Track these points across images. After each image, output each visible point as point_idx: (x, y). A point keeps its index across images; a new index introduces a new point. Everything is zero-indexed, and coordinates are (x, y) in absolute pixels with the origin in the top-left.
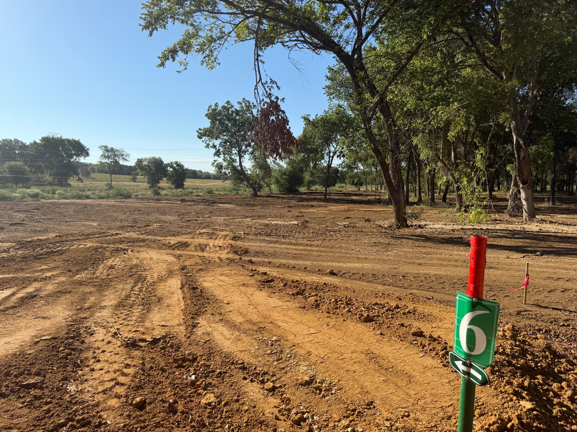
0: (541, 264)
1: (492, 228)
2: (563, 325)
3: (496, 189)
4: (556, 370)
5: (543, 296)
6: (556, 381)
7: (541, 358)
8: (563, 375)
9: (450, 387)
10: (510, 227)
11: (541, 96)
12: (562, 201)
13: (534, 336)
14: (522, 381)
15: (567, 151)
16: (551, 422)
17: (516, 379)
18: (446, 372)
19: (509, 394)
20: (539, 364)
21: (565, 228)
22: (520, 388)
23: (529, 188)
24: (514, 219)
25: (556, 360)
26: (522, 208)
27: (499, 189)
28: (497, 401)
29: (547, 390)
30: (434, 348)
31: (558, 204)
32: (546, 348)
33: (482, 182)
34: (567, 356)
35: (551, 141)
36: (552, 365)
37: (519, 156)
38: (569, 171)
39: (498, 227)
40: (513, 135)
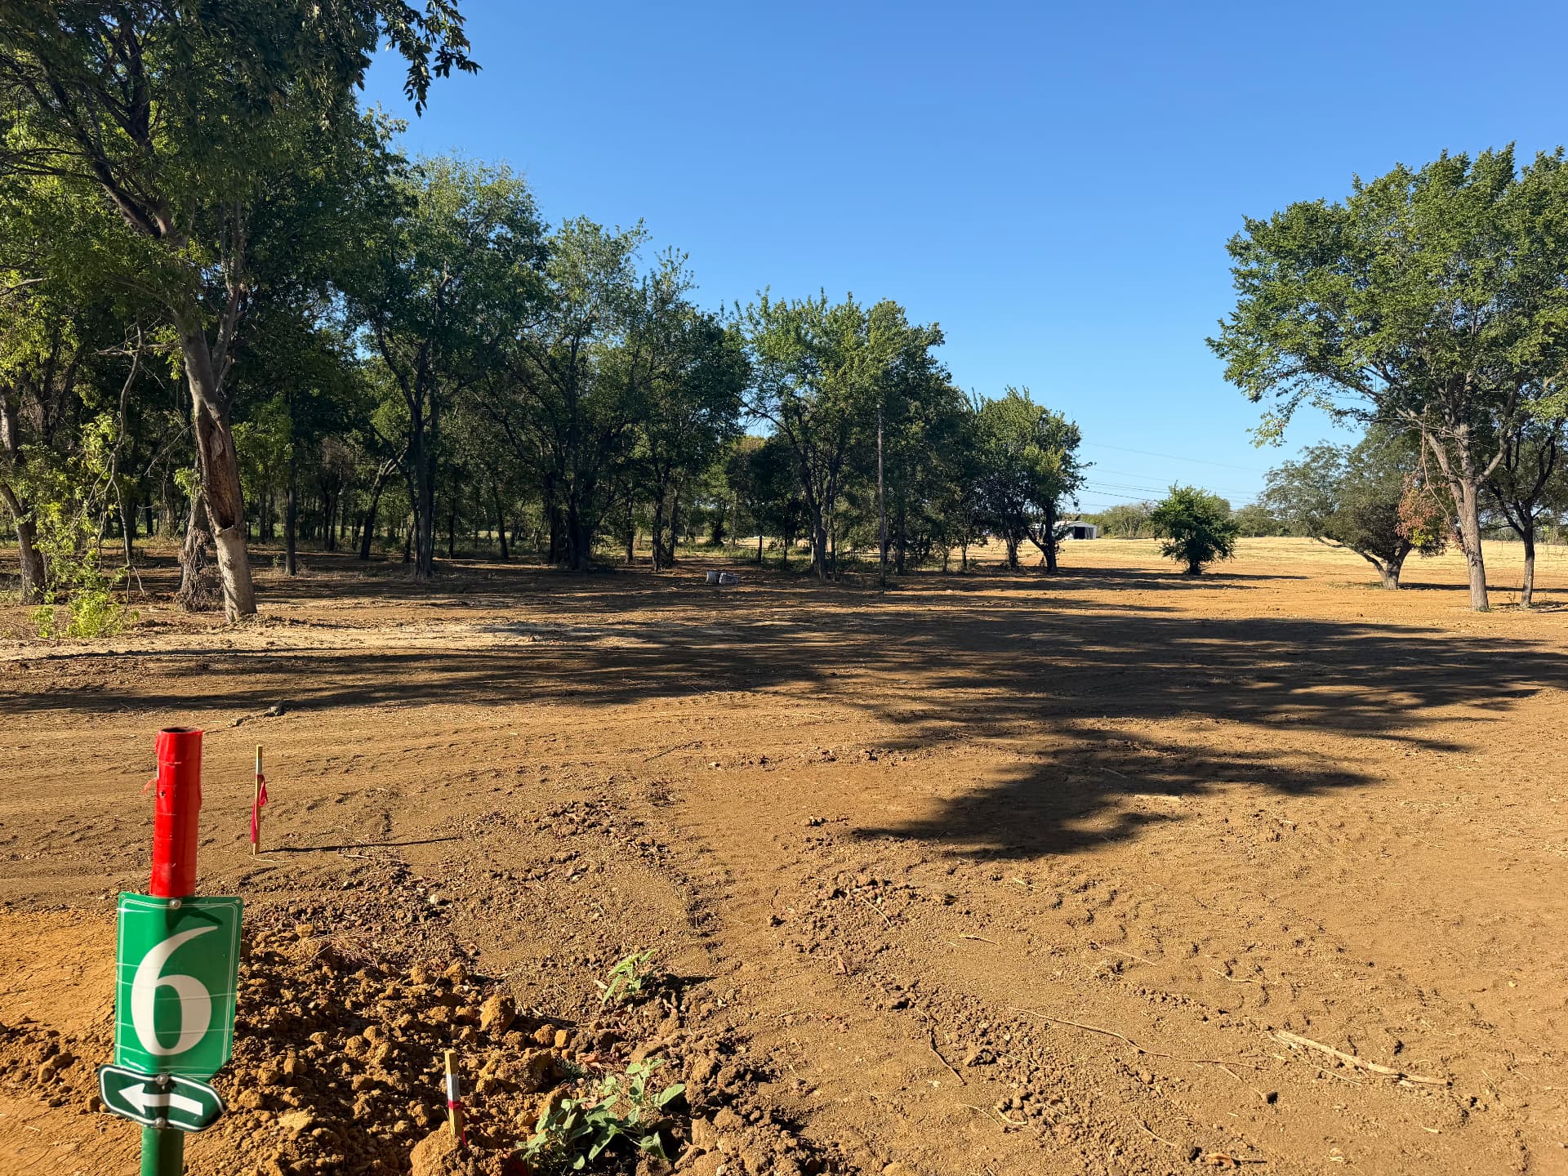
0: (285, 737)
1: (142, 649)
2: (350, 886)
3: (142, 530)
4: (348, 1005)
5: (297, 821)
6: (351, 1030)
7: (313, 987)
8: (363, 1012)
9: (82, 1162)
10: (194, 641)
11: (255, 296)
12: (315, 564)
13: (288, 934)
14: (279, 1063)
15: (319, 441)
16: (353, 1138)
17: (263, 1065)
18: (65, 1121)
19: (249, 1111)
20: (311, 1005)
21: (327, 636)
22: (275, 1084)
23: (237, 537)
24: (200, 618)
25: (345, 980)
26: (218, 585)
27: (150, 530)
28: (222, 1144)
29: (337, 1062)
30: (14, 1062)
31: (303, 573)
32: (322, 956)
33: (108, 516)
34: (367, 960)
35: (284, 416)
36: (337, 994)
37: (208, 449)
38: (325, 489)
39: (160, 644)
40: (192, 390)
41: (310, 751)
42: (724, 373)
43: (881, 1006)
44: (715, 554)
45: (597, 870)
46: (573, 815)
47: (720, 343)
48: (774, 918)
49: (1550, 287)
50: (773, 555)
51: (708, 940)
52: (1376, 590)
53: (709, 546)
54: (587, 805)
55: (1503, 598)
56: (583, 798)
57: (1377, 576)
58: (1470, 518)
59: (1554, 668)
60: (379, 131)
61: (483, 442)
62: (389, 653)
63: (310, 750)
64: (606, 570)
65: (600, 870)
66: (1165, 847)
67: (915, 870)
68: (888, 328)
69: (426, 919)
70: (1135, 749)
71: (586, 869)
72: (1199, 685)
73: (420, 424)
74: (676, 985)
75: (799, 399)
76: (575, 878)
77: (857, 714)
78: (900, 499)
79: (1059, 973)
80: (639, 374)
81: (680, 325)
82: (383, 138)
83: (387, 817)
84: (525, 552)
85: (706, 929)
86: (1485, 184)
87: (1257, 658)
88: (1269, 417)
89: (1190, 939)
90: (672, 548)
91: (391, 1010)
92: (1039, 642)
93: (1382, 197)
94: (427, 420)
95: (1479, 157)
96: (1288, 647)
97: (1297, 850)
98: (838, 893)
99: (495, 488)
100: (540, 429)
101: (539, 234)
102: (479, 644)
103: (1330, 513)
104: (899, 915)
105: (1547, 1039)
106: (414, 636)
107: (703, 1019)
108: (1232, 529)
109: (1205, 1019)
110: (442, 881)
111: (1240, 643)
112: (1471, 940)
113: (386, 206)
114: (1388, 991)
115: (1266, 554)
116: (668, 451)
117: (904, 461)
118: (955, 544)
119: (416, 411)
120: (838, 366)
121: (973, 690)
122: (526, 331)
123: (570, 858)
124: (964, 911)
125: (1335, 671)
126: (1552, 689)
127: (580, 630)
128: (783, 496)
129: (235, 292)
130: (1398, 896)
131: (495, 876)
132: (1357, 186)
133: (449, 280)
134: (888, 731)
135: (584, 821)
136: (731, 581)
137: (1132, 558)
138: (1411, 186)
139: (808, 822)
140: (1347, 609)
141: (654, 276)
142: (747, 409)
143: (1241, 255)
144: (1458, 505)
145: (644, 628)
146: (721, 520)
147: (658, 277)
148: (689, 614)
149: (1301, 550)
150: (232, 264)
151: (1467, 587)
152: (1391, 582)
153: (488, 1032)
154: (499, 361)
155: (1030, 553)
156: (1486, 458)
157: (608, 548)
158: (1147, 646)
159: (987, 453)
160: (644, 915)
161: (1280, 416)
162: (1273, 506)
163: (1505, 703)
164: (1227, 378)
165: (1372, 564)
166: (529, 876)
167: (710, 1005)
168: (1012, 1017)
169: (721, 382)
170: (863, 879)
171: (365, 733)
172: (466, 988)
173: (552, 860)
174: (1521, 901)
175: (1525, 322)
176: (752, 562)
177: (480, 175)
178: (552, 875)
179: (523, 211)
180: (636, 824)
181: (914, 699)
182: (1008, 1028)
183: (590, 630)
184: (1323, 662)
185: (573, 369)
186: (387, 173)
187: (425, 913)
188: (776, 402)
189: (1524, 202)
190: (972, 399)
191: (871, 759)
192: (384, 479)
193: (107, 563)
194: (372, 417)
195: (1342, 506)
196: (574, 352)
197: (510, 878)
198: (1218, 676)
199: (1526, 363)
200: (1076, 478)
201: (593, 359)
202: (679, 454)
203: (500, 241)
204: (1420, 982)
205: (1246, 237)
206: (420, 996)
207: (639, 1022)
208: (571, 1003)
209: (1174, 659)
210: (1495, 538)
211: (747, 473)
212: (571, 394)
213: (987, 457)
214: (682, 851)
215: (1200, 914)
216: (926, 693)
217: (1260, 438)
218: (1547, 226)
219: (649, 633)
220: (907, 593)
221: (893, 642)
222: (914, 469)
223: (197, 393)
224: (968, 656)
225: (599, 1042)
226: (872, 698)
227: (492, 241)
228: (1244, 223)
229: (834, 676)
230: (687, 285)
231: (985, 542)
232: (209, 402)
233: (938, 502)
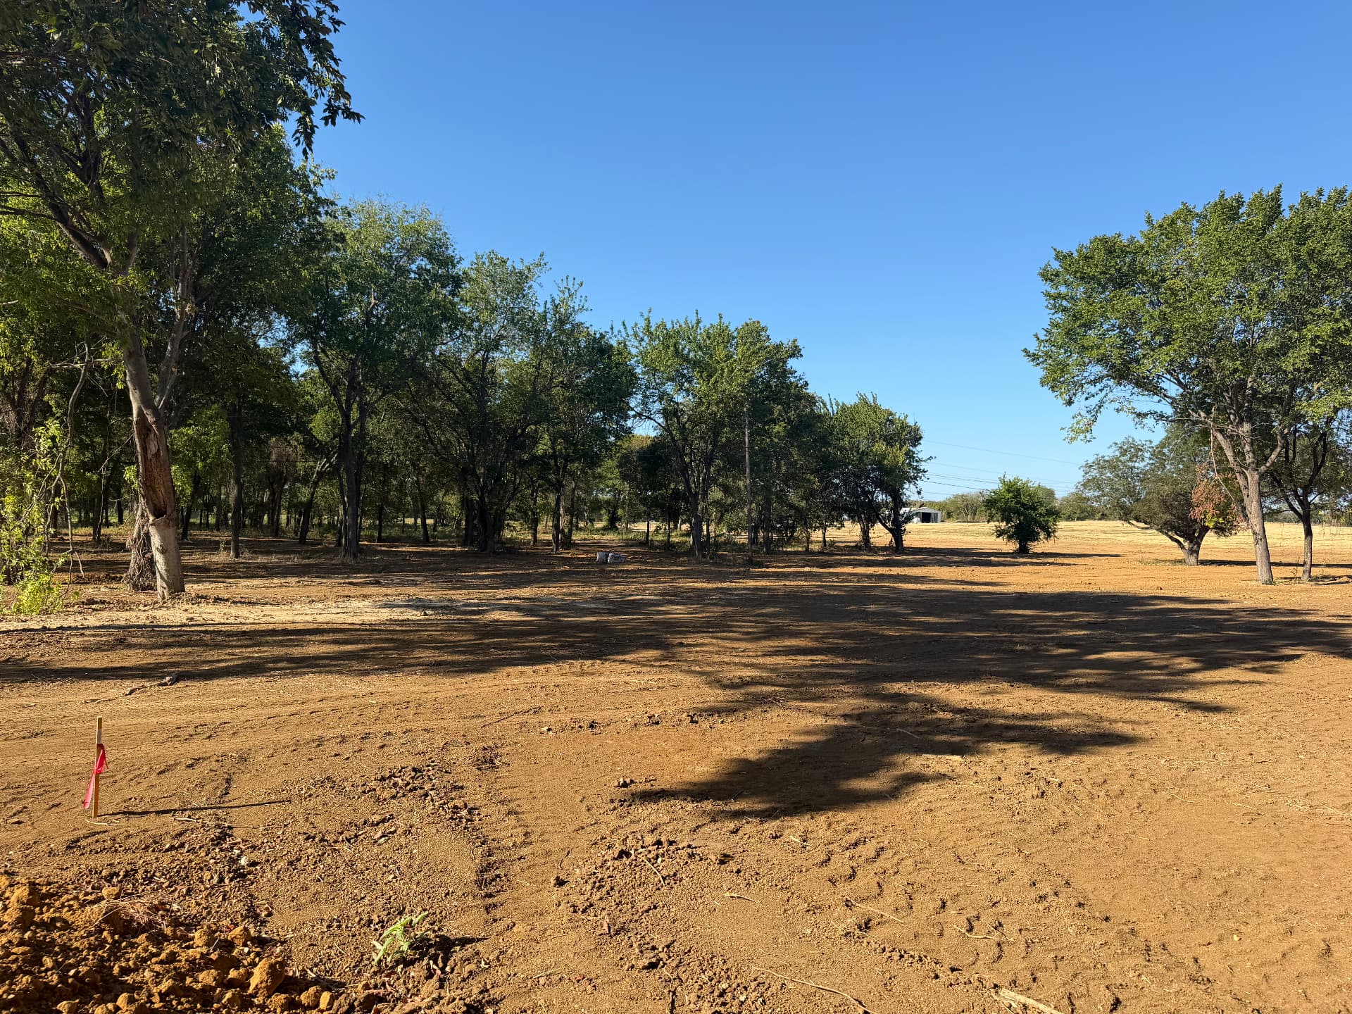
0: (167, 705)
1: (73, 625)
2: (172, 848)
3: (114, 519)
4: (116, 970)
5: (144, 785)
7: (85, 953)
8: (128, 978)
10: (123, 618)
12: (256, 548)
15: (265, 442)
20: (72, 972)
21: (244, 611)
23: (168, 525)
24: (141, 597)
25: (123, 944)
27: (121, 519)
31: (246, 556)
32: (106, 921)
33: (54, 507)
34: (157, 923)
35: (221, 421)
36: (109, 960)
37: (145, 449)
38: (272, 484)
39: (92, 621)
40: (132, 398)
41: (182, 719)
42: (613, 382)
43: (633, 967)
44: (610, 537)
45: (405, 833)
46: (399, 780)
47: (609, 357)
48: (557, 878)
49: (1316, 305)
50: (660, 538)
51: (490, 901)
52: (1179, 566)
53: (605, 530)
54: (414, 769)
55: (1288, 571)
56: (413, 762)
57: (1179, 554)
58: (1255, 504)
59: (1321, 635)
60: (312, 178)
61: (406, 444)
62: (290, 627)
63: (184, 717)
64: (512, 551)
65: (407, 832)
66: (939, 805)
67: (702, 830)
68: (753, 344)
69: (231, 880)
70: (933, 711)
71: (395, 831)
72: (1005, 651)
73: (350, 427)
74: (446, 946)
75: (677, 404)
76: (382, 840)
77: (688, 680)
78: (767, 489)
79: (809, 931)
80: (541, 382)
81: (576, 342)
82: (315, 184)
83: (228, 781)
84: (445, 536)
85: (492, 889)
86: (1258, 219)
87: (1062, 627)
88: (1079, 418)
89: (943, 893)
90: (570, 531)
91: (158, 974)
92: (873, 613)
93: (1170, 230)
94: (355, 423)
95: (1252, 197)
96: (1091, 617)
97: (1058, 807)
98: (623, 854)
99: (418, 482)
100: (455, 431)
101: (454, 266)
102: (374, 618)
103: (1138, 500)
104: (675, 875)
105: (1259, 994)
106: (320, 611)
107: (464, 980)
108: (1055, 514)
109: (937, 977)
110: (259, 843)
111: (1049, 614)
112: (1204, 892)
113: (318, 242)
114: (1116, 946)
115: (1086, 535)
116: (566, 449)
117: (769, 456)
118: (816, 528)
119: (347, 417)
120: (710, 376)
121: (802, 658)
122: (444, 348)
123: (383, 821)
124: (735, 870)
125: (1127, 639)
126: (1314, 654)
127: (470, 605)
128: (668, 486)
129: (181, 315)
130: (1145, 850)
131: (308, 838)
132: (1149, 221)
133: (375, 304)
134: (714, 696)
135: (408, 784)
136: (618, 560)
137: (971, 539)
138: (1195, 222)
139: (616, 784)
140: (1151, 583)
141: (553, 301)
142: (633, 413)
143: (1052, 281)
144: (1244, 492)
145: (527, 603)
146: (616, 508)
147: (557, 302)
148: (573, 590)
149: (1115, 532)
150: (179, 291)
151: (1254, 563)
152: (1192, 559)
153: (254, 995)
154: (419, 373)
155: (880, 535)
156: (1267, 452)
157: (516, 532)
158: (970, 616)
159: (842, 449)
160: (437, 878)
161: (1089, 416)
162: (1089, 494)
163: (1273, 666)
164: (1043, 383)
165: (1175, 544)
166: (340, 839)
167: (473, 967)
168: (753, 977)
169: (610, 390)
170: (650, 839)
171: (241, 701)
172: (246, 950)
173: (365, 822)
174: (1258, 854)
175: (1296, 335)
176: (641, 544)
177: (403, 216)
178: (361, 837)
179: (441, 247)
180: (456, 788)
181: (746, 665)
182: (746, 988)
183: (477, 605)
184: (1118, 630)
185: (483, 379)
186: (319, 214)
187: (231, 875)
188: (657, 406)
189: (1290, 234)
190: (828, 404)
191: (692, 722)
192: (321, 475)
193: (79, 548)
194: (311, 421)
195: (1148, 494)
196: (484, 365)
197: (322, 840)
198: (1022, 644)
199: (1299, 370)
200: (919, 471)
201: (501, 371)
202: (575, 451)
203: (420, 271)
204: (1151, 936)
205: (1056, 265)
206: (195, 959)
207: (404, 982)
208: (346, 964)
209: (987, 627)
210: (1277, 520)
211: (636, 467)
212: (481, 402)
213: (841, 452)
214: (491, 812)
215: (956, 869)
216: (761, 660)
217: (1073, 435)
218: (1311, 253)
219: (530, 608)
220: (770, 570)
221: (745, 614)
222: (779, 464)
223: (136, 401)
224: (806, 626)
225: (360, 1004)
226: (708, 665)
227: (414, 272)
228: (1054, 253)
229: (681, 644)
230: (582, 309)
231: (843, 526)
232: (146, 408)
233: (801, 491)
